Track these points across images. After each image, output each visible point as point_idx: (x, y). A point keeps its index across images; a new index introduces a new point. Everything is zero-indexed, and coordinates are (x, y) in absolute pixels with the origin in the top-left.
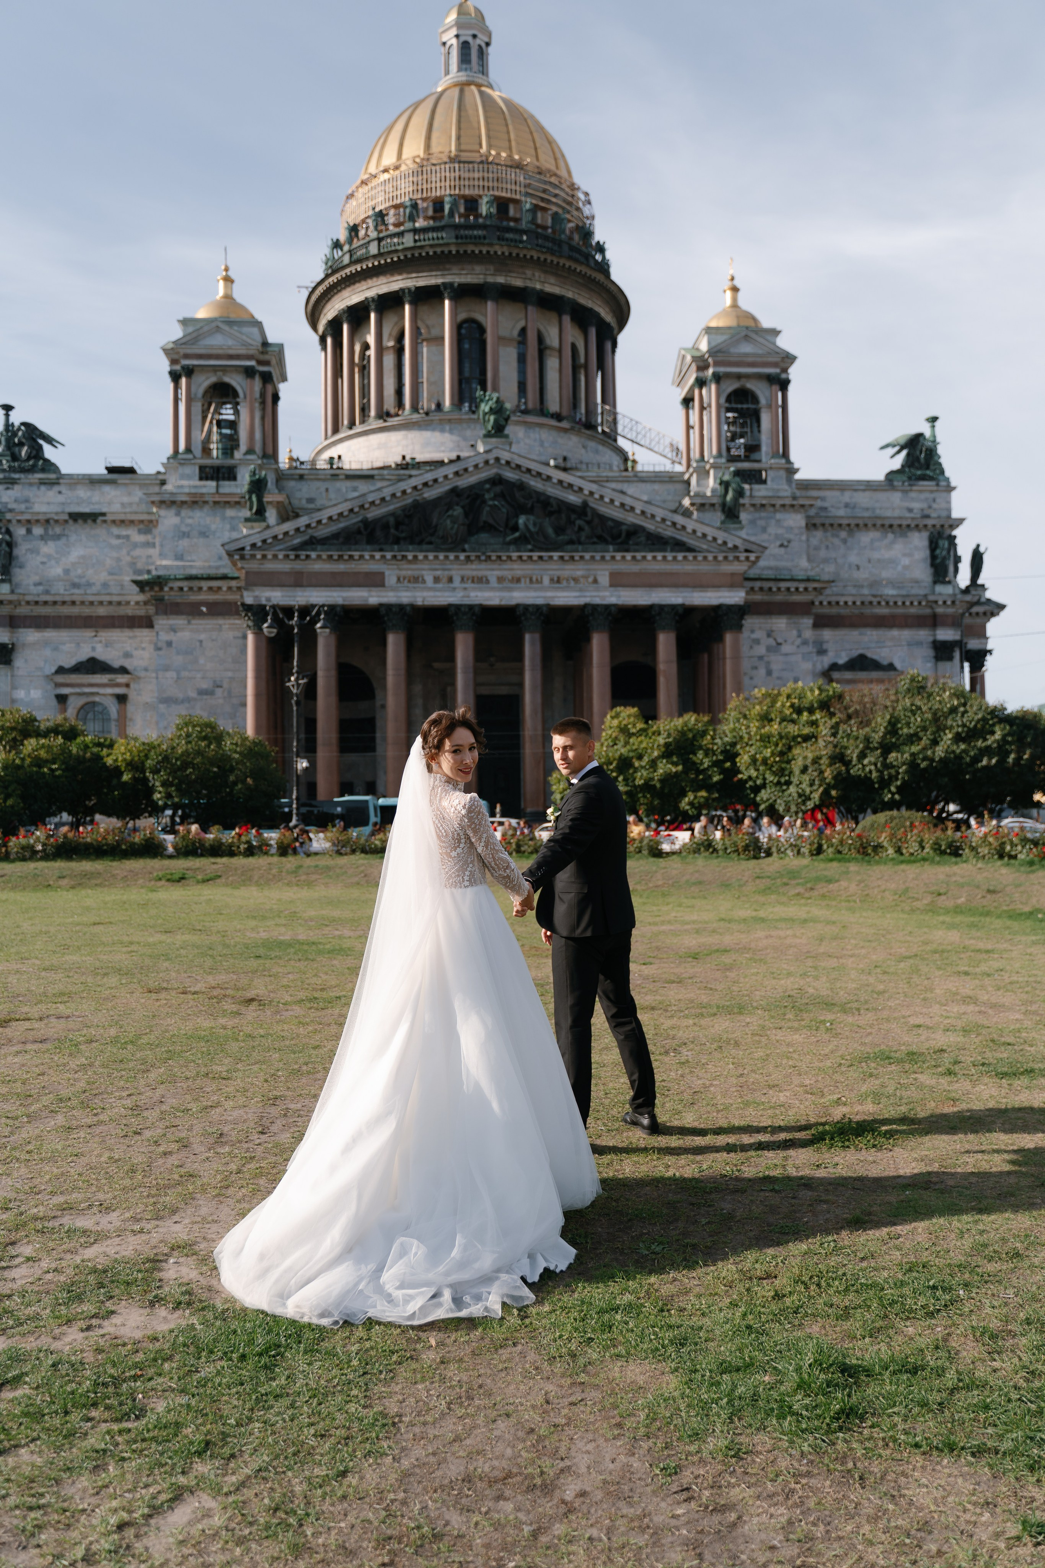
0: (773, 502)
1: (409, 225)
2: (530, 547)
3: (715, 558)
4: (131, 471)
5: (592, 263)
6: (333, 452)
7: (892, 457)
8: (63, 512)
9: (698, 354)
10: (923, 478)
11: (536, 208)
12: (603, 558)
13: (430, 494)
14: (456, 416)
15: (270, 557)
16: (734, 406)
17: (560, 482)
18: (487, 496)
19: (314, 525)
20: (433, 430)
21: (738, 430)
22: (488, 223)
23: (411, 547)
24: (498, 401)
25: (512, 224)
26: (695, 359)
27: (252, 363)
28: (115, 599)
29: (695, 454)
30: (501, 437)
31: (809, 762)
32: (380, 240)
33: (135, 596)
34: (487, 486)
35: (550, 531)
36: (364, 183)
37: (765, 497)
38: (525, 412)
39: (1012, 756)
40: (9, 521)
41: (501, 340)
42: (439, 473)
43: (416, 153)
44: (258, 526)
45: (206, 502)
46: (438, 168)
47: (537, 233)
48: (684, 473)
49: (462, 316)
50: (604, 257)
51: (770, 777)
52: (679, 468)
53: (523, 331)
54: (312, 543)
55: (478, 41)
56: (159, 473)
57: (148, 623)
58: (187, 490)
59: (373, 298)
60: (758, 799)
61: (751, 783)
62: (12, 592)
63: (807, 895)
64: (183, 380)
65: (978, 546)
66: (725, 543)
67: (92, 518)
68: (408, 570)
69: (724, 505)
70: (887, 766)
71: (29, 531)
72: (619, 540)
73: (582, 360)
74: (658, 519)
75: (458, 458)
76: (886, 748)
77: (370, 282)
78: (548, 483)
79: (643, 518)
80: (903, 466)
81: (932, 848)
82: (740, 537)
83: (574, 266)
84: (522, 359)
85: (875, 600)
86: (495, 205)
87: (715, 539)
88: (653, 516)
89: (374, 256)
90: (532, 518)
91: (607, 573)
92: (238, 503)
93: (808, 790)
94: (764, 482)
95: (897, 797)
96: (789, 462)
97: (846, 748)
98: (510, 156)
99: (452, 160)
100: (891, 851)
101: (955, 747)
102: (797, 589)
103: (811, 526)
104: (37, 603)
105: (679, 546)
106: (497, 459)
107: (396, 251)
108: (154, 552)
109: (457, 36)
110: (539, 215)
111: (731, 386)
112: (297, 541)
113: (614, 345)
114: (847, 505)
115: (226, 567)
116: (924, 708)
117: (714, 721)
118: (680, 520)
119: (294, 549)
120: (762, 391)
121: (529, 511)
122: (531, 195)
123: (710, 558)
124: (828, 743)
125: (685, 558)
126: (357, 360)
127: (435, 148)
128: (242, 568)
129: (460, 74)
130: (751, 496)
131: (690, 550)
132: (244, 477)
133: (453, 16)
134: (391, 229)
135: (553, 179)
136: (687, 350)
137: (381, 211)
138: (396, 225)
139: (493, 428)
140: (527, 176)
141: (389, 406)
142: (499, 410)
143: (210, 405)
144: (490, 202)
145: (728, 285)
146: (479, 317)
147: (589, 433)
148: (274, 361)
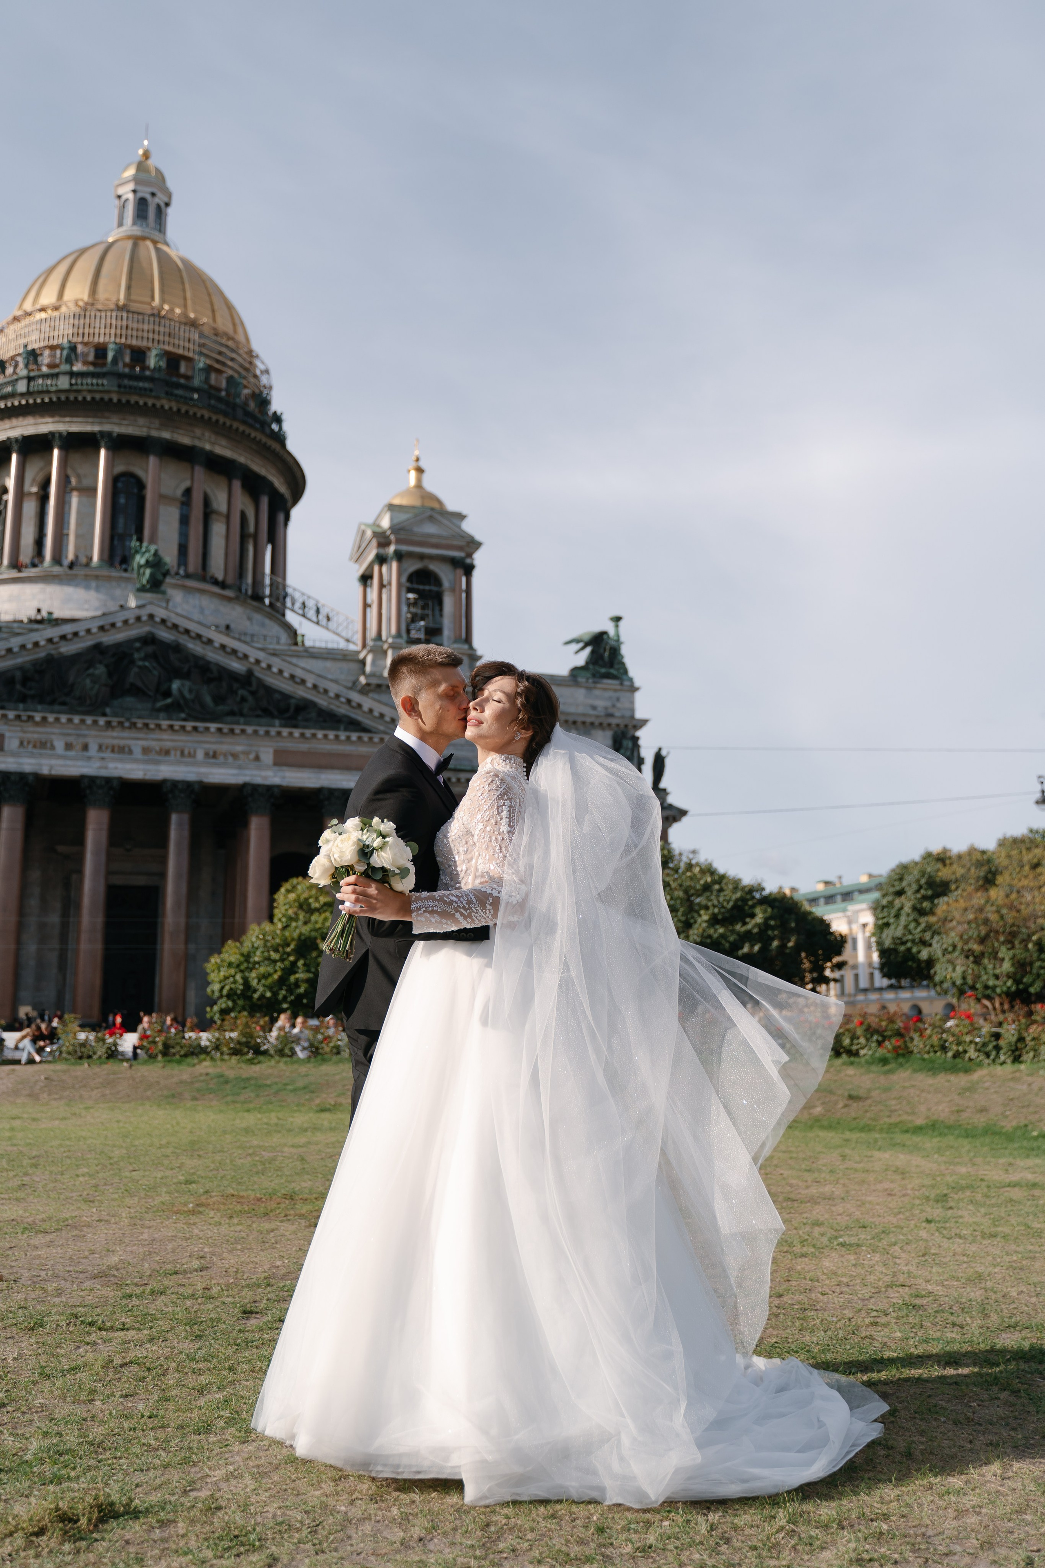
1: (65, 367)
2: (183, 715)
5: (268, 431)
7: (577, 652)
9: (378, 530)
10: (608, 676)
11: (209, 369)
12: (267, 733)
13: (67, 649)
14: (105, 572)
16: (415, 586)
17: (223, 647)
18: (136, 656)
20: (77, 586)
21: (419, 611)
22: (157, 375)
23: (39, 707)
24: (156, 554)
25: (182, 381)
26: (375, 534)
29: (372, 632)
30: (157, 592)
32: (30, 379)
34: (138, 645)
35: (208, 699)
36: (16, 319)
38: (188, 576)
41: (163, 498)
42: (81, 628)
43: (79, 296)
46: (103, 314)
47: (210, 392)
48: (358, 652)
49: (120, 468)
50: (280, 428)
52: (353, 647)
53: (188, 492)
55: (156, 200)
59: (16, 440)
65: (660, 749)
68: (34, 734)
72: (287, 715)
73: (252, 529)
74: (332, 694)
75: (105, 615)
77: (14, 422)
78: (208, 648)
79: (314, 692)
80: (587, 663)
83: (248, 430)
84: (184, 520)
86: (165, 359)
88: (326, 691)
89: (22, 395)
90: (187, 683)
91: (271, 751)
96: (471, 647)
98: (185, 314)
99: (119, 308)
105: (354, 725)
106: (151, 616)
107: (48, 392)
109: (134, 191)
110: (213, 376)
111: (413, 566)
113: (288, 518)
118: (356, 697)
120: (445, 574)
121: (186, 676)
122: (206, 356)
125: (360, 738)
127: (102, 295)
129: (135, 228)
131: (366, 730)
133: (131, 172)
134: (45, 369)
135: (230, 343)
136: (368, 525)
137: (34, 350)
138: (50, 366)
139: (148, 582)
140: (201, 335)
141: (26, 555)
142: (156, 563)
144: (159, 356)
145: (412, 464)
146: (139, 472)
147: (255, 605)
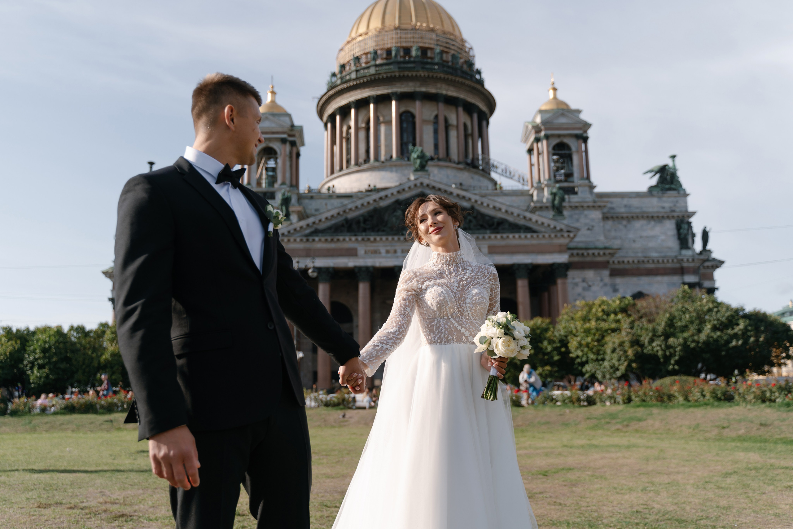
0: (582, 204)
1: (373, 63)
3: (550, 236)
5: (474, 79)
6: (330, 184)
7: (651, 177)
9: (535, 124)
10: (670, 189)
11: (442, 52)
12: (484, 238)
13: (383, 204)
14: (399, 163)
15: (292, 240)
16: (557, 152)
17: (458, 195)
19: (317, 222)
20: (386, 171)
21: (560, 165)
22: (417, 60)
23: (372, 234)
24: (422, 152)
25: (429, 60)
26: (534, 127)
27: (284, 136)
29: (536, 179)
30: (424, 171)
31: (616, 345)
32: (357, 71)
36: (349, 42)
37: (577, 202)
38: (439, 159)
39: (752, 339)
41: (424, 122)
42: (388, 192)
43: (376, 26)
46: (388, 33)
47: (443, 64)
48: (529, 191)
49: (402, 109)
50: (481, 77)
51: (592, 356)
52: (526, 188)
53: (436, 117)
54: (316, 232)
59: (353, 102)
60: (584, 370)
61: (579, 360)
63: (624, 430)
66: (555, 228)
68: (371, 247)
69: (553, 206)
70: (668, 347)
72: (493, 228)
73: (470, 131)
74: (515, 214)
75: (400, 184)
76: (667, 336)
77: (352, 93)
79: (506, 214)
80: (658, 183)
81: (711, 396)
82: (563, 224)
83: (464, 81)
84: (436, 132)
85: (646, 260)
86: (420, 51)
87: (549, 226)
88: (512, 213)
89: (354, 80)
91: (486, 246)
93: (617, 364)
94: (576, 193)
95: (676, 367)
96: (590, 182)
97: (640, 336)
98: (428, 26)
99: (396, 29)
100: (681, 399)
101: (713, 334)
102: (599, 254)
103: (605, 218)
105: (528, 230)
106: (422, 184)
107: (366, 76)
110: (444, 56)
111: (555, 141)
112: (308, 231)
113: (488, 123)
114: (626, 206)
116: (691, 309)
117: (553, 322)
118: (528, 215)
119: (307, 236)
120: (573, 144)
122: (440, 45)
123: (547, 235)
124: (628, 333)
125: (532, 236)
126: (344, 134)
127: (387, 23)
130: (569, 202)
131: (534, 231)
132: (279, 197)
134: (363, 65)
135: (452, 37)
136: (529, 123)
137: (357, 57)
138: (367, 63)
139: (419, 166)
140: (437, 35)
141: (361, 160)
142: (422, 156)
143: (262, 159)
144: (417, 50)
145: (550, 87)
146: (412, 110)
147: (475, 170)
148: (297, 135)
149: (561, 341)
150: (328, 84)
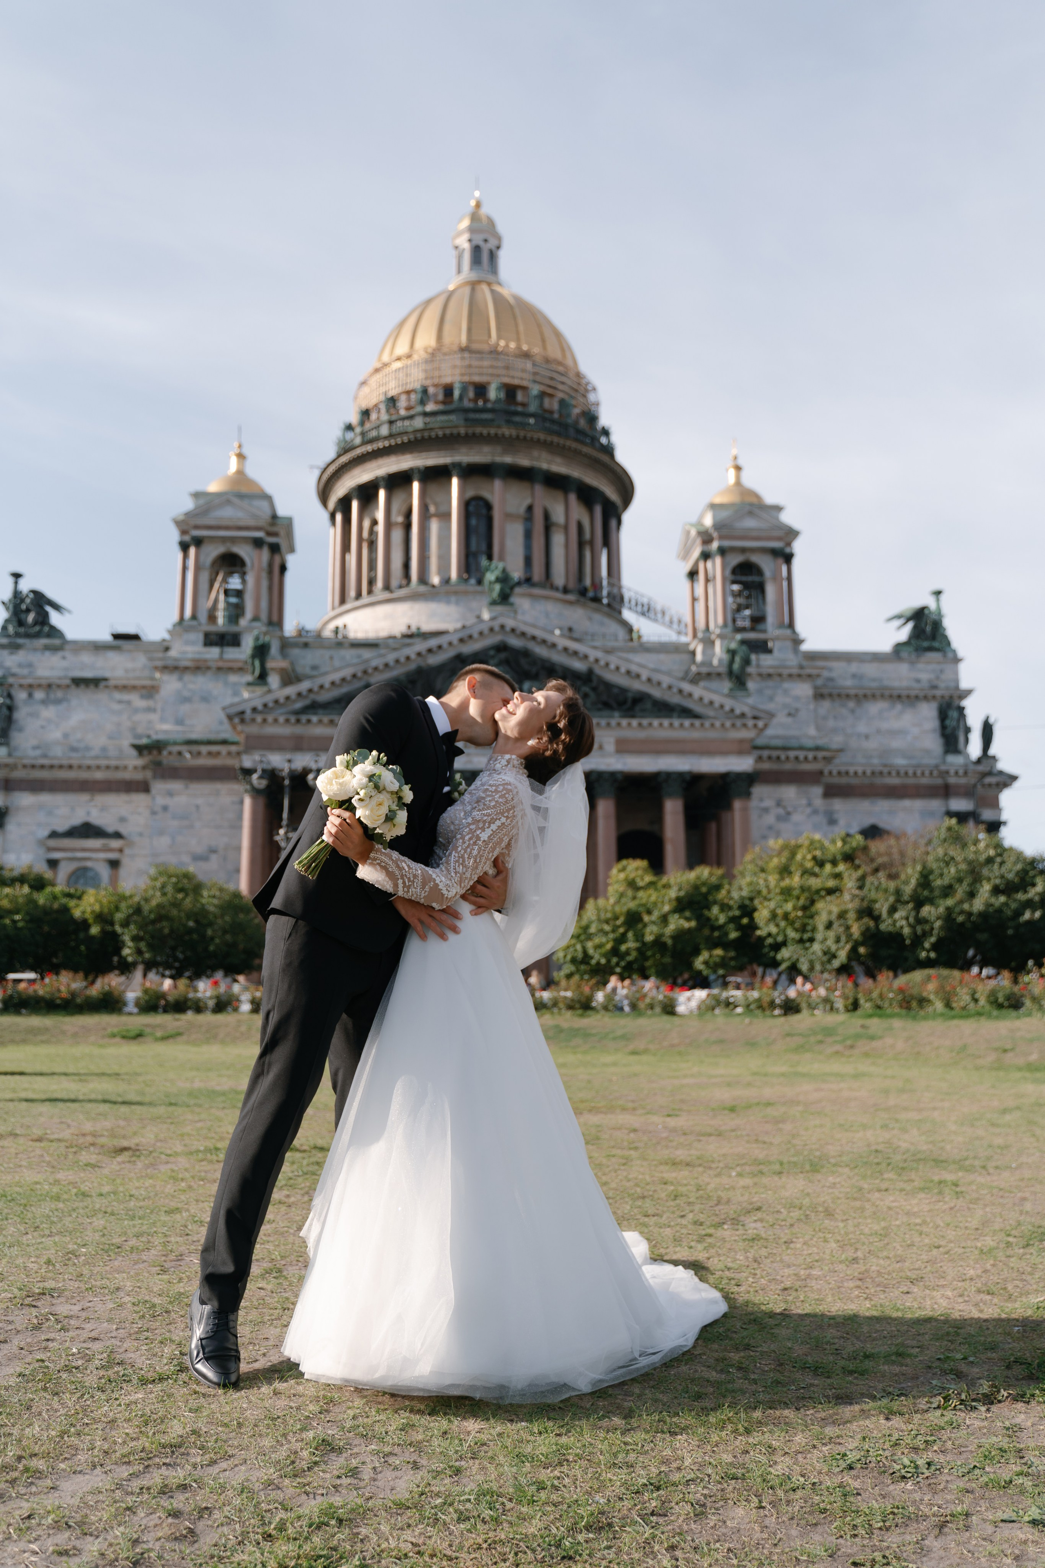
0: (780, 671)
1: (419, 409)
3: (723, 725)
4: (135, 637)
5: (597, 445)
6: (339, 622)
7: (899, 628)
8: (65, 677)
9: (702, 529)
10: (931, 649)
11: (543, 395)
12: (608, 725)
13: (434, 660)
14: (462, 587)
15: (270, 721)
16: (739, 578)
17: (566, 649)
19: (316, 689)
20: (440, 602)
21: (744, 601)
22: (498, 406)
24: (504, 571)
25: (520, 408)
26: (700, 533)
27: (260, 534)
28: (113, 763)
29: (701, 624)
30: (507, 604)
31: (833, 917)
32: (391, 422)
33: (134, 761)
34: (492, 653)
36: (377, 371)
37: (772, 667)
38: (533, 584)
40: (11, 685)
41: (509, 516)
42: (443, 640)
43: (428, 343)
44: (259, 690)
45: (208, 668)
46: (448, 357)
47: (544, 416)
48: (688, 644)
49: (470, 493)
50: (609, 440)
51: (791, 934)
52: (684, 639)
53: (530, 508)
54: (313, 707)
55: (489, 245)
56: (164, 640)
57: (144, 787)
58: (190, 656)
59: (383, 478)
60: (779, 957)
61: (770, 941)
62: (10, 755)
64: (192, 551)
65: (988, 717)
66: (732, 710)
67: (94, 683)
69: (730, 673)
70: (919, 920)
71: (30, 695)
72: (625, 707)
73: (587, 535)
74: (665, 685)
75: (464, 627)
76: (918, 902)
77: (380, 462)
78: (554, 651)
79: (649, 685)
80: (911, 638)
81: (988, 1002)
82: (747, 704)
83: (580, 447)
84: (528, 535)
85: (886, 770)
86: (504, 391)
87: (722, 707)
88: (659, 684)
89: (386, 438)
91: (612, 740)
92: (241, 670)
93: (834, 947)
94: (769, 651)
95: (932, 954)
96: (794, 632)
97: (874, 901)
98: (519, 347)
99: (462, 350)
100: (939, 1005)
101: (994, 900)
102: (806, 758)
103: (819, 696)
104: (33, 767)
105: (686, 713)
106: (502, 627)
107: (407, 433)
108: (154, 717)
109: (470, 240)
110: (546, 400)
111: (736, 560)
112: (299, 705)
113: (619, 522)
114: (854, 676)
115: (227, 732)
116: (958, 859)
117: (729, 876)
118: (687, 687)
119: (297, 713)
120: (766, 564)
122: (538, 382)
123: (718, 724)
124: (853, 897)
125: (692, 725)
126: (365, 534)
127: (447, 340)
128: (242, 732)
129: (472, 273)
130: (758, 666)
131: (697, 716)
132: (248, 643)
133: (466, 223)
134: (403, 412)
135: (561, 368)
136: (692, 525)
137: (392, 397)
138: (408, 408)
139: (499, 595)
140: (534, 365)
141: (395, 580)
142: (504, 579)
143: (217, 574)
144: (498, 389)
145: (730, 463)
146: (486, 495)
147: (594, 605)
148: (282, 533)
149: (742, 907)
150: (339, 444)
